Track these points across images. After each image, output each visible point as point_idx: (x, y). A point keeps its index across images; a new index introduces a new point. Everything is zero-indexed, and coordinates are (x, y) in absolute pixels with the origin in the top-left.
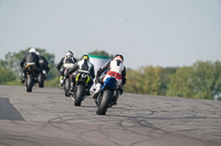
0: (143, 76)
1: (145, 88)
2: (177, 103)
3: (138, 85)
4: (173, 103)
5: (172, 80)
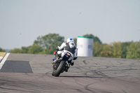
0: (112, 47)
1: (114, 54)
2: (124, 62)
3: (110, 52)
4: (121, 62)
5: (129, 50)
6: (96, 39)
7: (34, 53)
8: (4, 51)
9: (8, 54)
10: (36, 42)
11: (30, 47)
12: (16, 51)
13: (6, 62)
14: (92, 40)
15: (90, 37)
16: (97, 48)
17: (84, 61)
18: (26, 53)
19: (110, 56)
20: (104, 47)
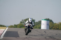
6: (51, 21)
7: (20, 28)
8: (5, 27)
9: (7, 28)
10: (21, 22)
11: (18, 25)
12: (11, 27)
13: (7, 32)
14: (49, 21)
15: (48, 20)
16: (51, 25)
17: (45, 32)
18: (16, 27)
19: (57, 29)
20: (55, 25)
